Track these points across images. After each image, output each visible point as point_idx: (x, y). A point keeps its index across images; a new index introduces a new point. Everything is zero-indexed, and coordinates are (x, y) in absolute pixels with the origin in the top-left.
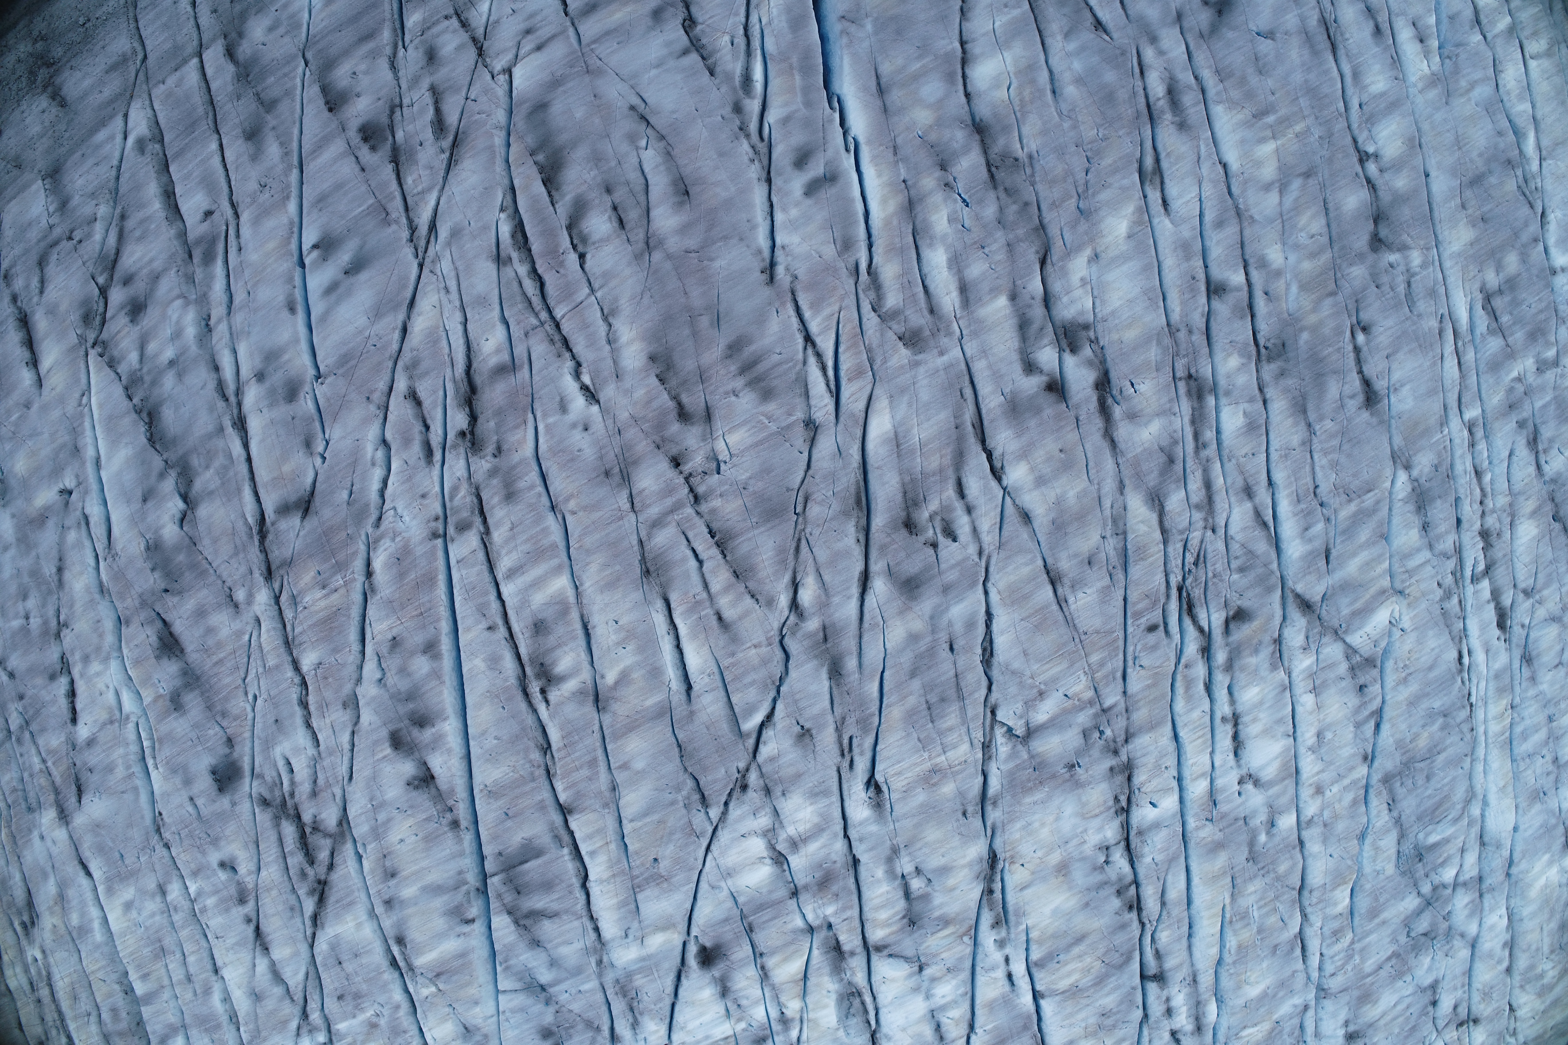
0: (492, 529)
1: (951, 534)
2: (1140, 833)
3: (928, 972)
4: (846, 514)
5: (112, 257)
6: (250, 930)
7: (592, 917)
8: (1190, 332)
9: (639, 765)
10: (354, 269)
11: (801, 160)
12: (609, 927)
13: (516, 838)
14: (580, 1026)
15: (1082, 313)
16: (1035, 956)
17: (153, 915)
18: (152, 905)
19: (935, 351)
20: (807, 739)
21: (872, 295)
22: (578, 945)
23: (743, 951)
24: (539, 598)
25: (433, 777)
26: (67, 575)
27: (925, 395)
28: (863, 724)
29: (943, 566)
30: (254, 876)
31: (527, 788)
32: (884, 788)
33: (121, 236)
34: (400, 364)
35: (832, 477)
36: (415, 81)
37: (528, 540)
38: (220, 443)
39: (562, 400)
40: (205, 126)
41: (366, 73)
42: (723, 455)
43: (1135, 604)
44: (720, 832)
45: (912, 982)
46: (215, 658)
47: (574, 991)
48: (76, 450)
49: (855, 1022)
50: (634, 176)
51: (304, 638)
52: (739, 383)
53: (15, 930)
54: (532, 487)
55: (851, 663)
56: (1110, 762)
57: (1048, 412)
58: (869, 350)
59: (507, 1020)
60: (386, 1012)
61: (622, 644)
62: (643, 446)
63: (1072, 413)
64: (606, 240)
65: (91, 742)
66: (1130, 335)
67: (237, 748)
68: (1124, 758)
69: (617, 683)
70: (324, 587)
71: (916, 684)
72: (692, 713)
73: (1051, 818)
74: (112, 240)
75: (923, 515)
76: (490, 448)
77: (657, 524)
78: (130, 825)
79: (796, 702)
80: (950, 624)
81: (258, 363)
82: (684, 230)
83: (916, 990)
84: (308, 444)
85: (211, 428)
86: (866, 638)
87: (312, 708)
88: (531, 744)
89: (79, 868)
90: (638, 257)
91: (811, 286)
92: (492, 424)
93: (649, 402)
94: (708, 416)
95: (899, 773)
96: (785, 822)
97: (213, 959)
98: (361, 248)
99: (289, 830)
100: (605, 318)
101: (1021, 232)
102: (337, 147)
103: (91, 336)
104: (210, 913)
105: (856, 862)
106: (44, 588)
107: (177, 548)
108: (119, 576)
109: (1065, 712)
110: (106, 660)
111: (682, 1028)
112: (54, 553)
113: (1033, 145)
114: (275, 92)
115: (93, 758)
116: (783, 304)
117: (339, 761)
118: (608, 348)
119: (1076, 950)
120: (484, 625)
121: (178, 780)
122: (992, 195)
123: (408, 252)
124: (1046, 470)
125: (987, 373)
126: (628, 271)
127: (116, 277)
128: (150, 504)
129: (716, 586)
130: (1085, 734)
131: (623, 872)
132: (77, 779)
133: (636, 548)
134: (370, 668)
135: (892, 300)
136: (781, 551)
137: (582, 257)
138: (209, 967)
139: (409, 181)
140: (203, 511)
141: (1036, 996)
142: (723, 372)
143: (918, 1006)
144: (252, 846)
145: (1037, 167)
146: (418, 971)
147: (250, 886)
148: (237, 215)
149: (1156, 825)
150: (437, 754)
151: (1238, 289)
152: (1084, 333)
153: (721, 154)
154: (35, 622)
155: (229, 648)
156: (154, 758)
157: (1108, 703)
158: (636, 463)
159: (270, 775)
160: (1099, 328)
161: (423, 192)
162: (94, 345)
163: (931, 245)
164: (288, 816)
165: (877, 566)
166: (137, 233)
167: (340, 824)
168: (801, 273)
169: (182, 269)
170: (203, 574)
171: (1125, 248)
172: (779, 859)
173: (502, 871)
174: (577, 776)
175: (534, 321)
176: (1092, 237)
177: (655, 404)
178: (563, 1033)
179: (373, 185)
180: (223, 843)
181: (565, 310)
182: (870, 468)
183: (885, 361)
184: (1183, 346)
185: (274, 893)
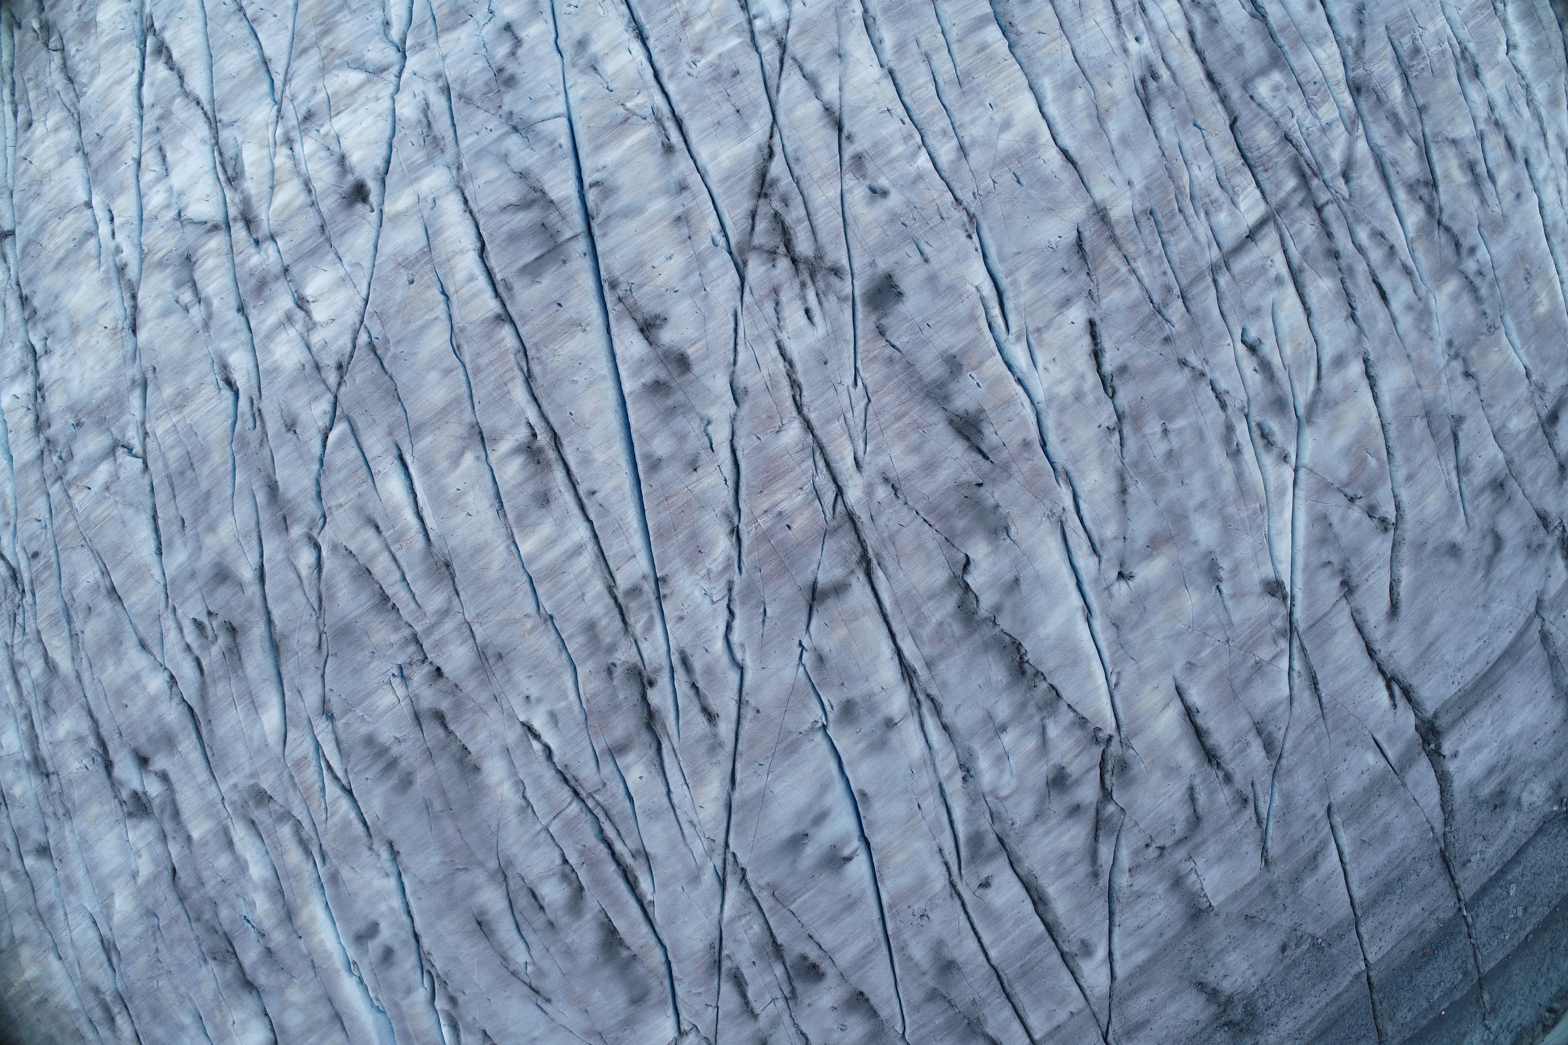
0: (606, 593)
1: (199, 625)
2: (25, 369)
3: (173, 213)
4: (285, 637)
5: (1101, 833)
6: (847, 127)
7: (471, 212)
8: (55, 814)
9: (433, 376)
10: (798, 840)
11: (388, 955)
12: (452, 205)
13: (548, 281)
14: (476, 96)
15: (135, 827)
16: (92, 243)
17: (973, 121)
18: (973, 132)
19: (240, 787)
20: (288, 421)
21: (305, 837)
22: (480, 181)
23: (328, 204)
24: (546, 529)
25: (642, 330)
26: (1113, 486)
27: (240, 748)
28: (244, 443)
29: (198, 596)
30: (845, 187)
31: (539, 336)
32: (222, 384)
33: (1094, 856)
34: (729, 747)
35: (302, 670)
36: (775, 1023)
37: (566, 585)
38: (928, 650)
39: (556, 724)
40: (1008, 974)
41: (830, 1030)
42: (397, 682)
43: (51, 576)
44: (357, 319)
45: (185, 200)
46: (906, 420)
47: (483, 133)
48: (1116, 625)
49: (229, 153)
50: (531, 938)
51: (798, 457)
52: (396, 750)
53: (1168, 67)
54: (571, 637)
55: (261, 498)
56: (51, 432)
57: (142, 739)
58: (295, 785)
59: (553, 87)
60: (684, 69)
61: (461, 493)
62: (470, 685)
63: (125, 739)
64: (542, 878)
65: (1066, 302)
66: (95, 810)
67: (873, 326)
68: (42, 437)
69: (462, 454)
70: (780, 513)
71: (204, 486)
72: (390, 433)
73: (87, 376)
74: (1105, 852)
75: (223, 640)
76: (618, 672)
77: (444, 613)
78: (1006, 217)
79: (301, 457)
80: (185, 544)
81: (894, 738)
82: (473, 890)
83: (181, 194)
84: (821, 659)
85: (942, 666)
86: (253, 523)
87: (785, 383)
88: (540, 381)
89: (1076, 157)
90: (510, 863)
91: (354, 841)
92: (621, 696)
93: (472, 727)
94: (417, 717)
95: (208, 400)
96: (299, 339)
97: (895, 85)
98: (794, 861)
99: (803, 246)
100: (529, 804)
101: (196, 896)
102: (846, 957)
103: (1115, 748)
104: (899, 136)
105: (241, 309)
106: (1144, 468)
107: (968, 533)
108: (1041, 494)
109: (86, 474)
110: (1050, 400)
111: (380, 115)
112: (1132, 509)
113: (204, 971)
114: (930, 1009)
115: (1061, 286)
116: (374, 824)
117: (748, 332)
118: (521, 777)
119: (61, 253)
120: (599, 496)
121: (945, 279)
122: (226, 927)
123: (743, 860)
124: (134, 688)
125: (196, 771)
126: (515, 849)
127: (1092, 812)
128: (1009, 577)
129: (385, 558)
130: (71, 455)
131: (440, 266)
132: (1084, 258)
133: (460, 588)
134: (721, 435)
135: (286, 831)
136: (332, 597)
137: (565, 861)
138: (899, 76)
139: (757, 928)
140: (941, 576)
141: (89, 205)
142: (412, 760)
143: (177, 179)
144: (850, 220)
145: (197, 951)
146: (651, 119)
147: (848, 176)
148: (953, 885)
149: (13, 378)
150: (637, 356)
151: (27, 852)
152: (131, 809)
153: (456, 959)
154: (1154, 427)
155: (888, 434)
156: (982, 298)
157: (58, 485)
158: (474, 669)
159: (831, 303)
160: (120, 815)
161: (740, 917)
162: (1110, 738)
163: (266, 881)
164: (806, 261)
165: (253, 590)
166: (1071, 860)
167: (745, 263)
168: (366, 853)
169: (1008, 827)
170: (932, 510)
171: (114, 885)
172: (301, 303)
173: (562, 244)
174: (492, 355)
175: (597, 797)
176: (139, 893)
177: (466, 726)
178: (494, 85)
179: (795, 922)
180: (884, 218)
181: (568, 811)
182: (275, 679)
183: (280, 776)
184: (57, 802)
185: (817, 174)
